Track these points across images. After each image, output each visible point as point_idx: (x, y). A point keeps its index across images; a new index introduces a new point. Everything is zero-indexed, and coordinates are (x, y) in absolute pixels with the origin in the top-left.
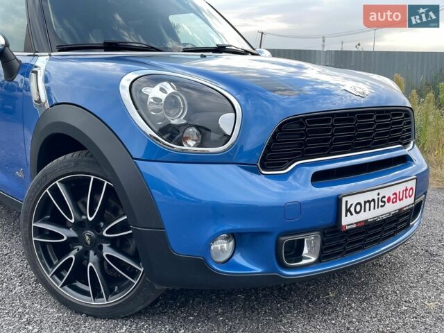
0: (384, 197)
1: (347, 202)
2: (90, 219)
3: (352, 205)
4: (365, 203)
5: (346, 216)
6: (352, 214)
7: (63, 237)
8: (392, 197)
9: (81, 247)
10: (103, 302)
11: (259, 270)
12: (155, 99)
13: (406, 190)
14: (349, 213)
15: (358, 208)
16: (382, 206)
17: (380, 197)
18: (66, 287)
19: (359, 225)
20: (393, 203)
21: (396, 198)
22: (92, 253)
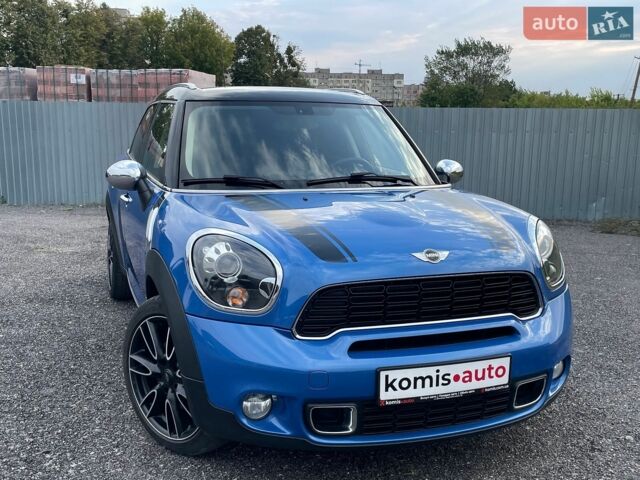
0: (449, 375)
1: (387, 377)
2: (168, 359)
3: (394, 380)
4: (416, 379)
5: (387, 390)
6: (395, 389)
7: (148, 372)
8: (462, 376)
9: (162, 384)
10: (176, 439)
11: (288, 433)
12: (210, 259)
13: (490, 368)
14: (390, 388)
15: (405, 384)
16: (443, 384)
17: (441, 374)
18: (152, 418)
19: (405, 402)
20: (464, 381)
21: (470, 377)
22: (170, 390)
